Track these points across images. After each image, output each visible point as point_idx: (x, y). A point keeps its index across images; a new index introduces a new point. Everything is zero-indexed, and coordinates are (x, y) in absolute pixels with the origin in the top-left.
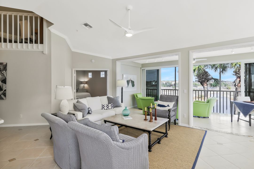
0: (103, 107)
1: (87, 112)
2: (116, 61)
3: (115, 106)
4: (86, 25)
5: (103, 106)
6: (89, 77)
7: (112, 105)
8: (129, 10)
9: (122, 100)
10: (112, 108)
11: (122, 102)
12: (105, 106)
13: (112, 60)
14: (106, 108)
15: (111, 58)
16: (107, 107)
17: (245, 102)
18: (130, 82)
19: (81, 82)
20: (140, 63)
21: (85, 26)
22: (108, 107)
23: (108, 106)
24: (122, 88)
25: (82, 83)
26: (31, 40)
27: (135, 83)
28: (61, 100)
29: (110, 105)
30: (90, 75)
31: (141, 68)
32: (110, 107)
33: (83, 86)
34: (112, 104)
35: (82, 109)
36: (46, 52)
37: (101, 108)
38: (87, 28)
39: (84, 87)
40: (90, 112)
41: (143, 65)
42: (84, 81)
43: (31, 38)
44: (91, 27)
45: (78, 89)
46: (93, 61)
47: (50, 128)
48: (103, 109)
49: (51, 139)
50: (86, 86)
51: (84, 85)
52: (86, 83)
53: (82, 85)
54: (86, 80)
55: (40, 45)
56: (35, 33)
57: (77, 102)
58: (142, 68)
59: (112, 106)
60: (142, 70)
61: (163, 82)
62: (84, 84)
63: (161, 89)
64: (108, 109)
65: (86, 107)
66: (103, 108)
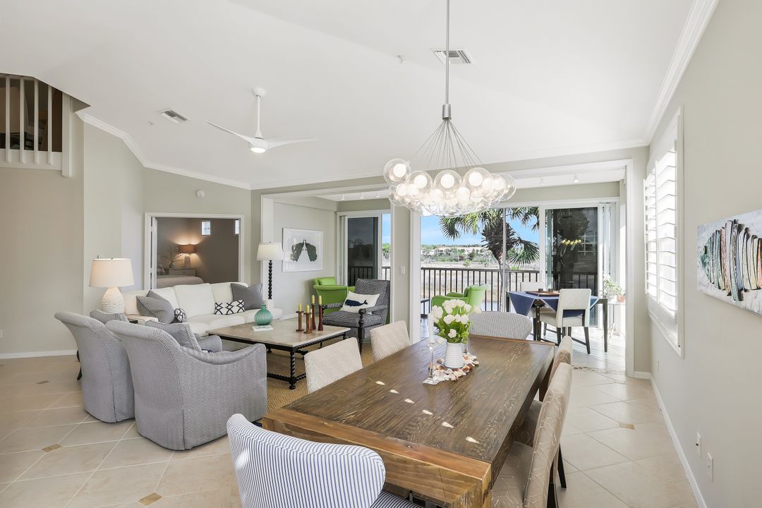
0: (219, 308)
1: (172, 317)
2: (262, 196)
3: (247, 306)
4: (172, 114)
5: (218, 306)
6: (203, 234)
7: (241, 303)
8: (259, 97)
9: (270, 292)
10: (241, 310)
11: (270, 298)
12: (224, 305)
13: (252, 191)
14: (224, 311)
15: (248, 186)
16: (227, 307)
17: (527, 293)
18: (304, 247)
19: (180, 247)
20: (333, 201)
21: (169, 117)
22: (229, 309)
23: (230, 307)
24: (270, 264)
25: (181, 249)
26: (28, 138)
27: (319, 252)
28: (106, 289)
29: (236, 303)
30: (206, 229)
31: (336, 212)
32: (235, 309)
33: (186, 258)
34: (241, 301)
35: (158, 311)
36: (70, 171)
37: (213, 311)
38: (174, 120)
39: (187, 260)
40: (180, 318)
41: (342, 206)
42: (190, 245)
43: (29, 132)
44: (183, 119)
45: (170, 267)
46: (202, 193)
47: (76, 354)
48: (218, 312)
49: (81, 380)
50: (194, 257)
51: (187, 255)
52: (195, 249)
53: (183, 256)
54: (195, 241)
55: (52, 155)
56: (40, 121)
57: (148, 296)
58: (340, 214)
59: (241, 306)
60: (338, 217)
61: (440, 249)
62: (190, 253)
63: (383, 267)
64: (230, 312)
65: (171, 307)
66: (218, 310)
